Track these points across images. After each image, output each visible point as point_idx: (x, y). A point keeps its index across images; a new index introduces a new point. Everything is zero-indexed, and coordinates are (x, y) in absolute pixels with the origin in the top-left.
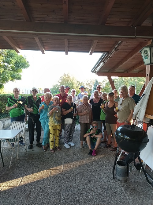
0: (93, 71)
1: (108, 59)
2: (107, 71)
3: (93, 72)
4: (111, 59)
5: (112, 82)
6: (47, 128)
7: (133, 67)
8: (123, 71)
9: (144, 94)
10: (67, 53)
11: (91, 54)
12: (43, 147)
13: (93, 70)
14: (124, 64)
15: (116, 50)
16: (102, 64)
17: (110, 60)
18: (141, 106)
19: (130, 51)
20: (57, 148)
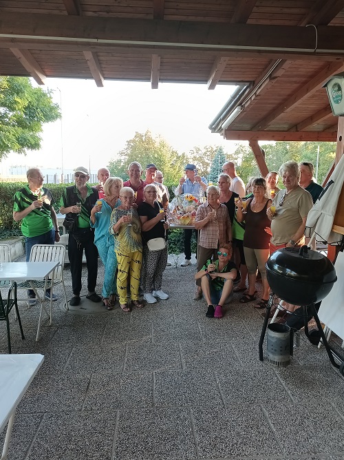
0: (215, 127)
1: (252, 99)
2: (247, 126)
3: (215, 129)
4: (258, 98)
5: (259, 154)
6: (112, 259)
7: (311, 119)
8: (286, 126)
9: (332, 182)
10: (155, 86)
11: (212, 87)
12: (105, 301)
13: (213, 124)
14: (289, 110)
15: (271, 77)
16: (237, 110)
17: (256, 101)
18: (323, 207)
19: (304, 79)
20: (136, 303)
